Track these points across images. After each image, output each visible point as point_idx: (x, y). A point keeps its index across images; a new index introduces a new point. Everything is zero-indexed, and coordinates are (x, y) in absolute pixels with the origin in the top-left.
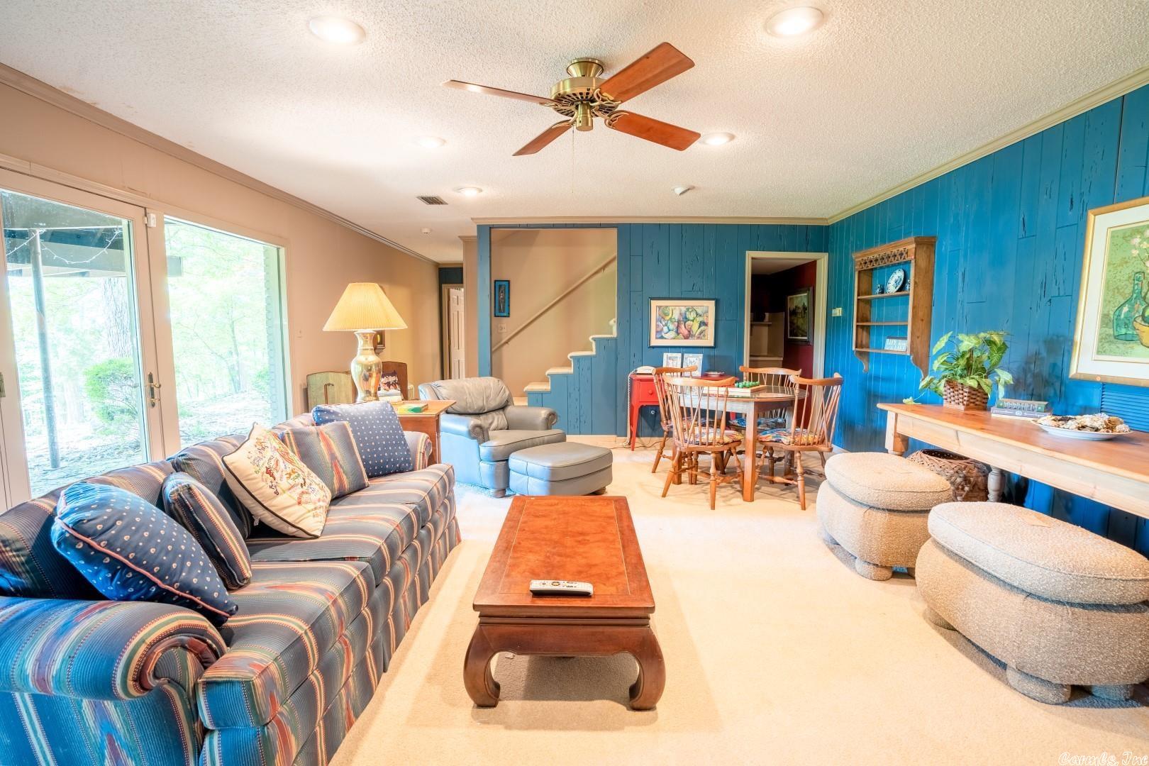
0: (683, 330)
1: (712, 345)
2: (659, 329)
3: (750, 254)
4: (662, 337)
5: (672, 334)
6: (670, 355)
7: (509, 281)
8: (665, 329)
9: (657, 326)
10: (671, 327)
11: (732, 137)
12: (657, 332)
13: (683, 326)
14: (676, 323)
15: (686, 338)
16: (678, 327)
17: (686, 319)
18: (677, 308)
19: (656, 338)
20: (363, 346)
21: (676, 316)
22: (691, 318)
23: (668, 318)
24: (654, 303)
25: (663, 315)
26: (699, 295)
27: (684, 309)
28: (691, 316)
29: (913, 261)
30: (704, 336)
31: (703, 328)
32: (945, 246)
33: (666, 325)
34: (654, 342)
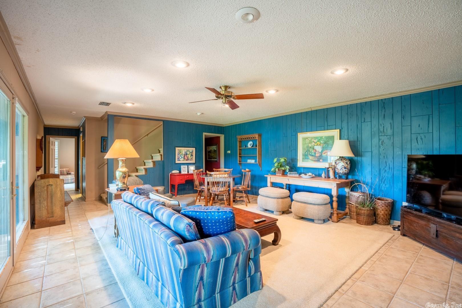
0: (186, 158)
1: (195, 162)
2: (178, 157)
3: (204, 134)
4: (179, 160)
5: (183, 159)
6: (183, 166)
8: (180, 157)
9: (178, 156)
10: (182, 156)
12: (178, 158)
13: (186, 156)
14: (184, 155)
15: (187, 160)
16: (184, 157)
17: (187, 154)
18: (184, 150)
19: (178, 160)
20: (122, 164)
21: (184, 153)
22: (188, 154)
23: (181, 154)
24: (177, 149)
25: (180, 152)
26: (190, 146)
27: (186, 151)
28: (188, 153)
29: (258, 140)
30: (192, 159)
31: (192, 157)
32: (264, 136)
33: (181, 156)
34: (177, 162)
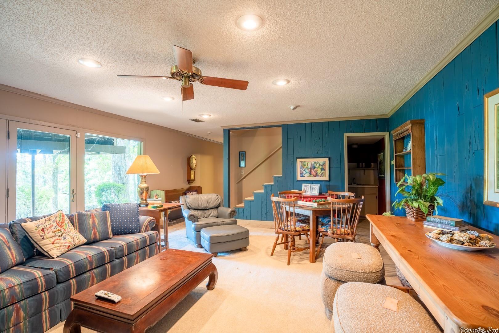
0: (313, 172)
1: (328, 179)
2: (301, 172)
3: (346, 135)
4: (303, 176)
5: (308, 175)
6: (305, 184)
7: (245, 152)
8: (304, 172)
9: (300, 171)
10: (307, 171)
11: (288, 82)
12: (300, 174)
13: (313, 171)
14: (310, 170)
15: (315, 176)
16: (310, 171)
17: (314, 168)
18: (310, 162)
19: (300, 177)
21: (309, 166)
22: (317, 167)
23: (305, 167)
24: (299, 160)
25: (303, 165)
26: (321, 156)
27: (313, 163)
28: (317, 166)
29: (411, 134)
30: (324, 175)
31: (323, 171)
32: (428, 124)
33: (305, 170)
34: (299, 178)
